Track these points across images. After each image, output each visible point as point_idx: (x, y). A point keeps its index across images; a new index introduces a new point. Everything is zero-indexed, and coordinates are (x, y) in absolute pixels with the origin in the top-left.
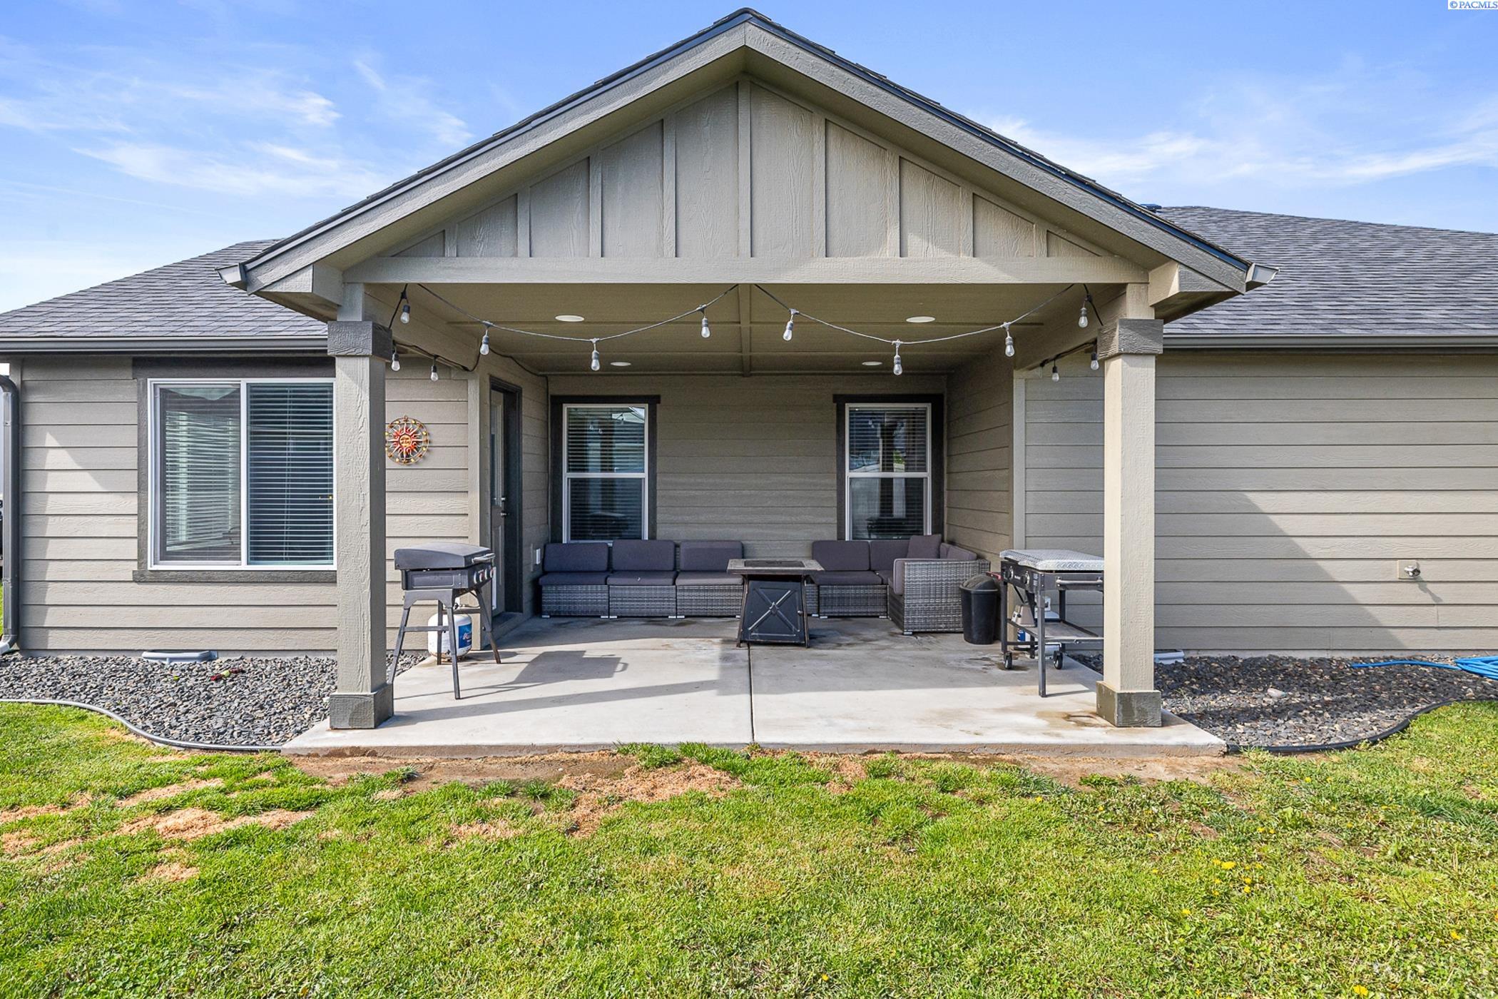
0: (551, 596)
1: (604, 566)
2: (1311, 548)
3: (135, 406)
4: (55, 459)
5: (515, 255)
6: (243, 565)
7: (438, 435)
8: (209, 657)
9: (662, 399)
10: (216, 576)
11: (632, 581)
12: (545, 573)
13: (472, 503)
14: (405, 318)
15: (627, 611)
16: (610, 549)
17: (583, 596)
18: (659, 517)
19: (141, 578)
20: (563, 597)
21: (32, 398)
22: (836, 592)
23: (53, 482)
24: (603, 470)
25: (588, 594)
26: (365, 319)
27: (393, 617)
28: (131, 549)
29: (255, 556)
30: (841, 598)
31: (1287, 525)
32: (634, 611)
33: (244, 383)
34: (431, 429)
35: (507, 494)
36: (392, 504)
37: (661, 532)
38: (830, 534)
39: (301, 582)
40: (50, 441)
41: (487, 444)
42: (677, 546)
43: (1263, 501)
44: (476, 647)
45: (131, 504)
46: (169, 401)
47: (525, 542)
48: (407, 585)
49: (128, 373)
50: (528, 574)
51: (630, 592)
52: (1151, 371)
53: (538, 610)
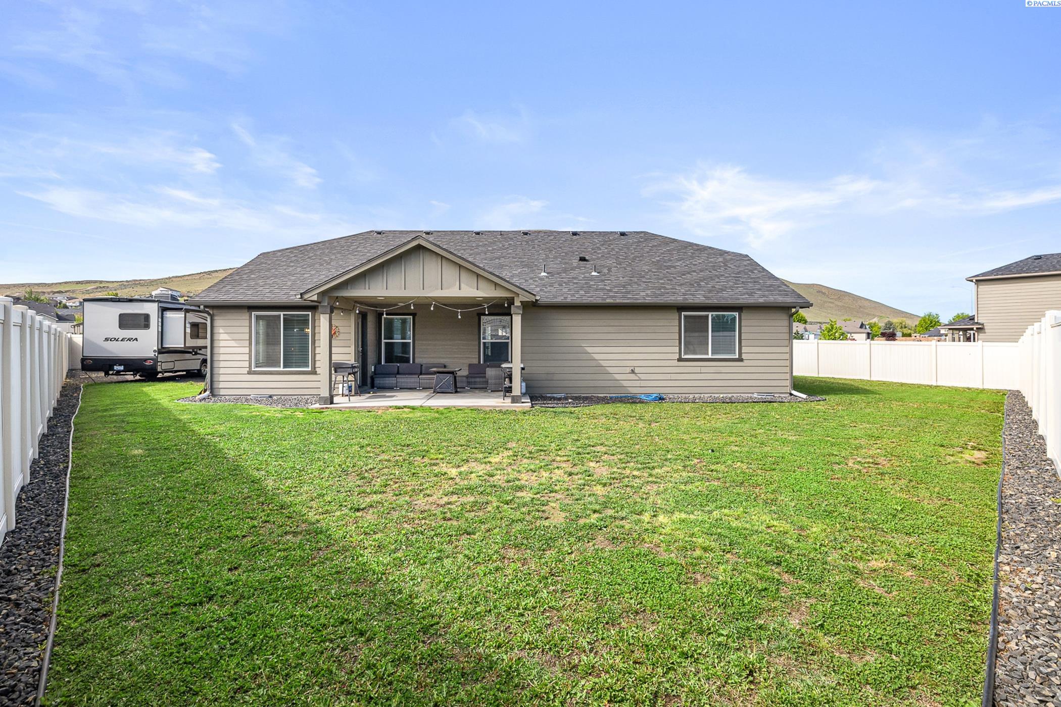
0: (378, 381)
1: (396, 372)
2: (603, 363)
3: (248, 321)
4: (223, 336)
5: (365, 289)
6: (281, 369)
7: (342, 330)
8: (271, 397)
9: (417, 315)
10: (273, 372)
11: (404, 376)
12: (375, 374)
13: (352, 350)
14: (337, 304)
15: (402, 387)
16: (398, 367)
17: (388, 382)
18: (416, 356)
19: (250, 373)
20: (381, 382)
21: (216, 318)
22: (473, 380)
23: (222, 344)
24: (402, 339)
25: (391, 381)
26: (328, 304)
27: (333, 379)
28: (247, 364)
29: (284, 367)
30: (475, 382)
31: (596, 356)
32: (405, 387)
33: (282, 314)
34: (340, 328)
35: (362, 347)
36: (333, 349)
37: (417, 361)
38: (475, 361)
39: (295, 374)
40: (221, 331)
41: (356, 333)
42: (422, 365)
43: (589, 350)
44: (353, 393)
45: (247, 350)
46: (258, 317)
47: (368, 364)
48: (336, 372)
49: (246, 310)
50: (369, 374)
51: (403, 380)
52: (520, 318)
53: (373, 386)
